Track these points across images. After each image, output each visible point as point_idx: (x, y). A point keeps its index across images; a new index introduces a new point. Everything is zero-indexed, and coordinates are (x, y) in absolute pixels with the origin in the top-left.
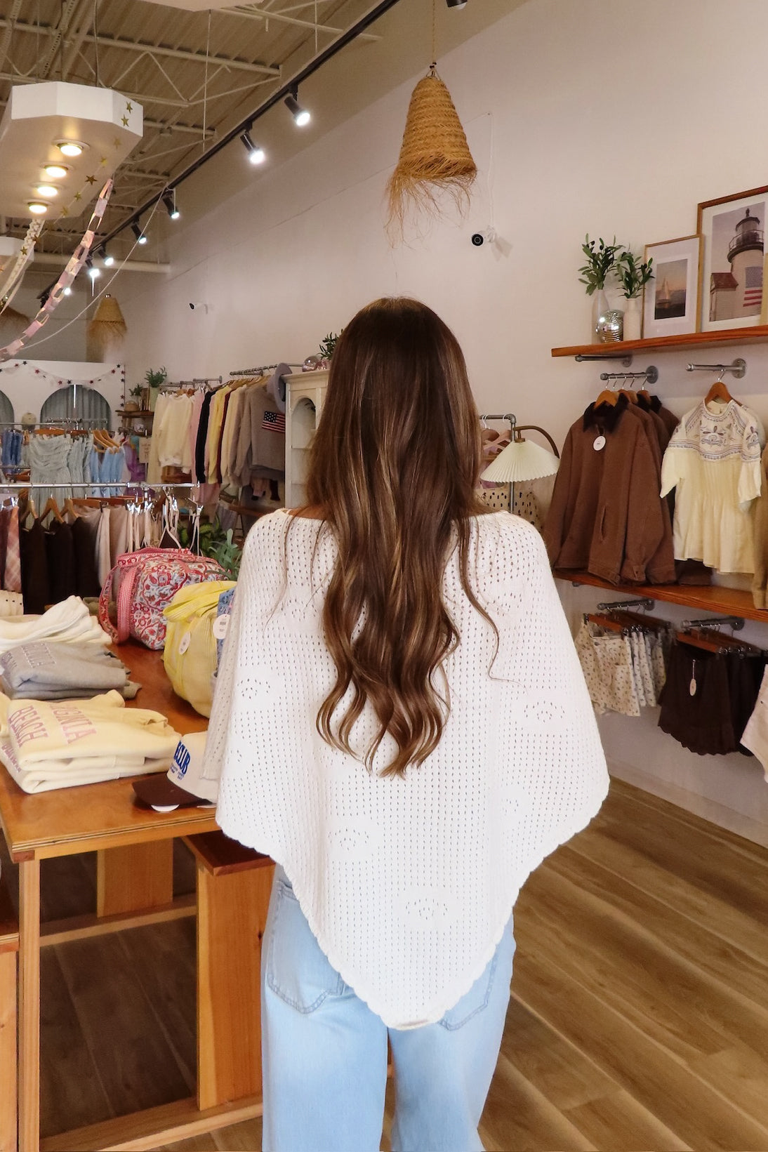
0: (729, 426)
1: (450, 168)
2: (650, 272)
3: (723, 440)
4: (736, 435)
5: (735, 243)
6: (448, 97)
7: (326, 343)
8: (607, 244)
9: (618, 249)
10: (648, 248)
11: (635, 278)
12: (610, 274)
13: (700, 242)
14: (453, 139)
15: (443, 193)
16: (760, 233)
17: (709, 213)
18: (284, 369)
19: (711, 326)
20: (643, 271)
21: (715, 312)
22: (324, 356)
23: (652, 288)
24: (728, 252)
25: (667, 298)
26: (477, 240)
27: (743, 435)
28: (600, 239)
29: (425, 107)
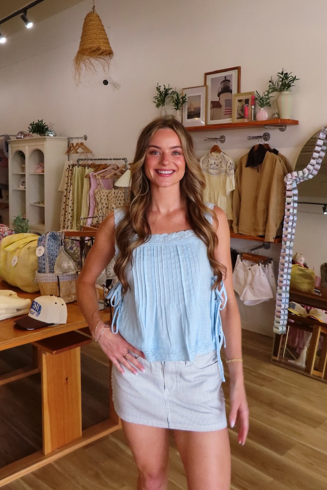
0: (221, 162)
1: (103, 53)
2: (186, 99)
3: (218, 168)
4: (224, 166)
5: (220, 89)
6: (101, 21)
7: (31, 126)
8: (167, 88)
9: (170, 89)
10: (184, 90)
11: (179, 102)
12: (167, 100)
13: (206, 88)
14: (104, 40)
15: (97, 63)
16: (231, 86)
17: (209, 77)
18: (7, 137)
19: (211, 122)
20: (183, 99)
21: (213, 117)
22: (30, 132)
23: (186, 107)
24: (218, 93)
25: (193, 110)
26: (106, 82)
27: (227, 165)
28: (164, 85)
29: (91, 25)
